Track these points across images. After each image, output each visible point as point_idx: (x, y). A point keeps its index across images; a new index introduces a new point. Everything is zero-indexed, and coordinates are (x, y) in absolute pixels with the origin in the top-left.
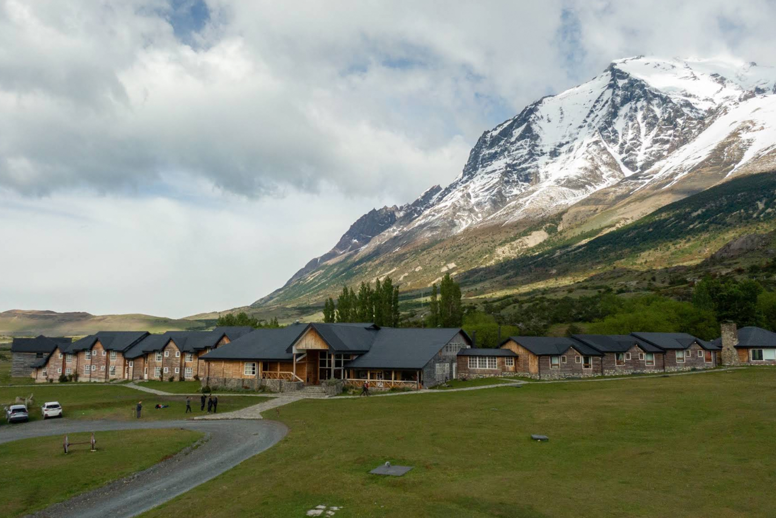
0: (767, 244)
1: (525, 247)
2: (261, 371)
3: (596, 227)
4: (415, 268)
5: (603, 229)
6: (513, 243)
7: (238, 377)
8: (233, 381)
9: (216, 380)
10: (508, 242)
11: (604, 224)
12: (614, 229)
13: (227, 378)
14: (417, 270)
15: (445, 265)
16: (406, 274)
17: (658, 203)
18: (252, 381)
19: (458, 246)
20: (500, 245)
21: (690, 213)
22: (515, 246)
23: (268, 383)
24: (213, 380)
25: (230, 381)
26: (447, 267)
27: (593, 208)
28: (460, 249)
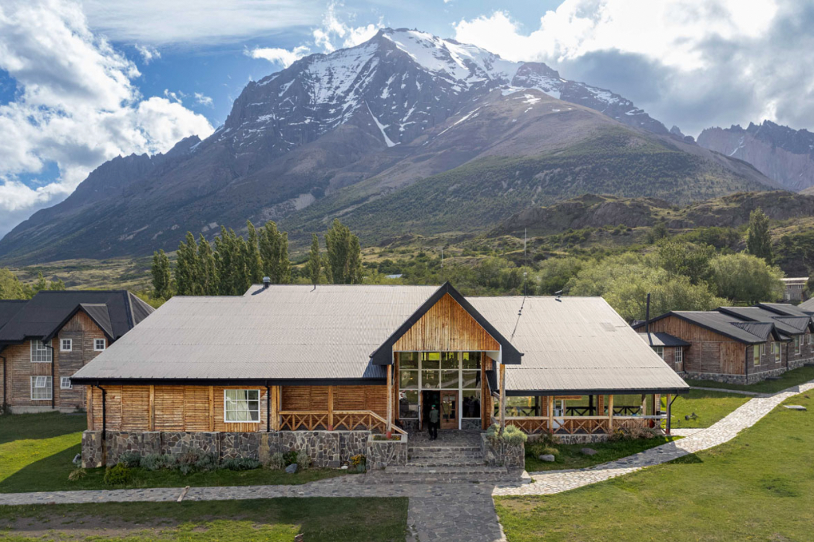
0: (550, 217)
1: (292, 209)
2: (277, 412)
3: (362, 194)
4: (171, 226)
5: (369, 196)
6: (280, 204)
7: (201, 430)
8: (186, 439)
9: (130, 439)
10: (275, 203)
11: (370, 192)
12: (379, 197)
13: (167, 431)
14: (173, 228)
15: (206, 224)
16: (160, 233)
17: (418, 175)
18: (248, 438)
19: (220, 204)
20: (266, 205)
21: (447, 187)
22: (282, 207)
23: (299, 442)
24: (119, 438)
25: (175, 439)
26: (209, 226)
27: (359, 174)
28: (223, 207)
